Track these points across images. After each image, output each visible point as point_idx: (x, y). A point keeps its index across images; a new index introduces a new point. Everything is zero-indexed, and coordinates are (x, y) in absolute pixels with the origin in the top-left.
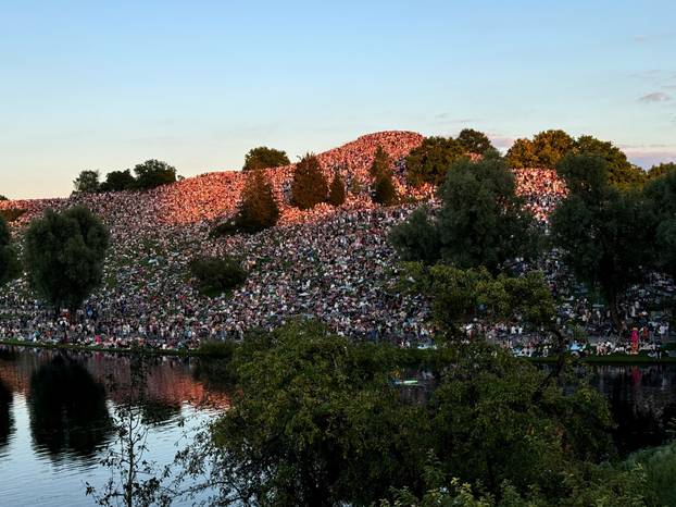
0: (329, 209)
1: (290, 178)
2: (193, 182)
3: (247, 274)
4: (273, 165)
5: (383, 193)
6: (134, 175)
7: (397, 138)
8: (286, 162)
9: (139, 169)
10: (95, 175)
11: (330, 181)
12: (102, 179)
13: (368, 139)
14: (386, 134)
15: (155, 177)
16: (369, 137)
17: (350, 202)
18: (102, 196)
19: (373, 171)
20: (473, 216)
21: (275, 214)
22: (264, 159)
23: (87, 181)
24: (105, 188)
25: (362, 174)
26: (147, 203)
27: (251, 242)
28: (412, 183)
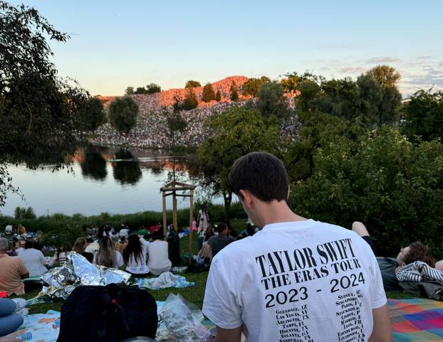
0: (215, 103)
1: (202, 91)
2: (167, 92)
3: (187, 123)
4: (195, 87)
5: (234, 97)
6: (146, 89)
7: (239, 78)
8: (200, 86)
9: (148, 87)
10: (132, 88)
11: (216, 92)
12: (135, 90)
13: (229, 78)
14: (235, 77)
15: (154, 90)
16: (230, 78)
17: (223, 100)
18: (135, 95)
19: (231, 89)
20: (268, 103)
21: (197, 104)
22: (193, 84)
23: (130, 90)
24: (136, 93)
25: (227, 91)
26: (151, 98)
27: (188, 113)
28: (244, 94)
